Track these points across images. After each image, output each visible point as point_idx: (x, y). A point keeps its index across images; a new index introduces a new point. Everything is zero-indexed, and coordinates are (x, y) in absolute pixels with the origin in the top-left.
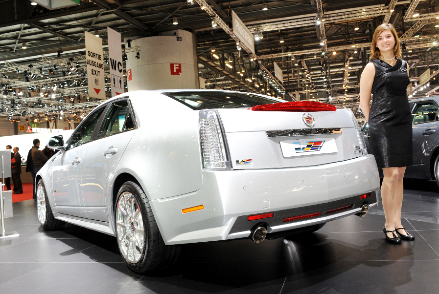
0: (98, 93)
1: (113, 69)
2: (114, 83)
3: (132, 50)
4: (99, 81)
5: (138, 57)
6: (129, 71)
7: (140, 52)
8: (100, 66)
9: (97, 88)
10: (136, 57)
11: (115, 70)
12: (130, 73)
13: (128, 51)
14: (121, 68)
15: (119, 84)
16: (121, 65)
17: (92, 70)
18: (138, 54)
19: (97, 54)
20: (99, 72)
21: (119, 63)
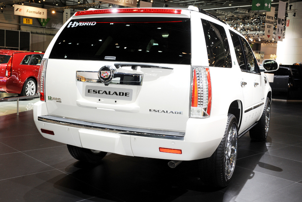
0: (269, 37)
1: (278, 23)
2: (278, 31)
3: (291, 11)
4: (270, 31)
5: (294, 15)
6: (288, 21)
7: (296, 13)
8: (272, 23)
9: (269, 34)
10: (293, 15)
11: (280, 24)
12: (289, 22)
13: (289, 11)
14: (283, 22)
15: (281, 31)
16: (283, 21)
17: (268, 25)
18: (295, 14)
19: (271, 17)
20: (271, 26)
21: (283, 20)
